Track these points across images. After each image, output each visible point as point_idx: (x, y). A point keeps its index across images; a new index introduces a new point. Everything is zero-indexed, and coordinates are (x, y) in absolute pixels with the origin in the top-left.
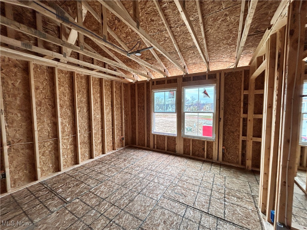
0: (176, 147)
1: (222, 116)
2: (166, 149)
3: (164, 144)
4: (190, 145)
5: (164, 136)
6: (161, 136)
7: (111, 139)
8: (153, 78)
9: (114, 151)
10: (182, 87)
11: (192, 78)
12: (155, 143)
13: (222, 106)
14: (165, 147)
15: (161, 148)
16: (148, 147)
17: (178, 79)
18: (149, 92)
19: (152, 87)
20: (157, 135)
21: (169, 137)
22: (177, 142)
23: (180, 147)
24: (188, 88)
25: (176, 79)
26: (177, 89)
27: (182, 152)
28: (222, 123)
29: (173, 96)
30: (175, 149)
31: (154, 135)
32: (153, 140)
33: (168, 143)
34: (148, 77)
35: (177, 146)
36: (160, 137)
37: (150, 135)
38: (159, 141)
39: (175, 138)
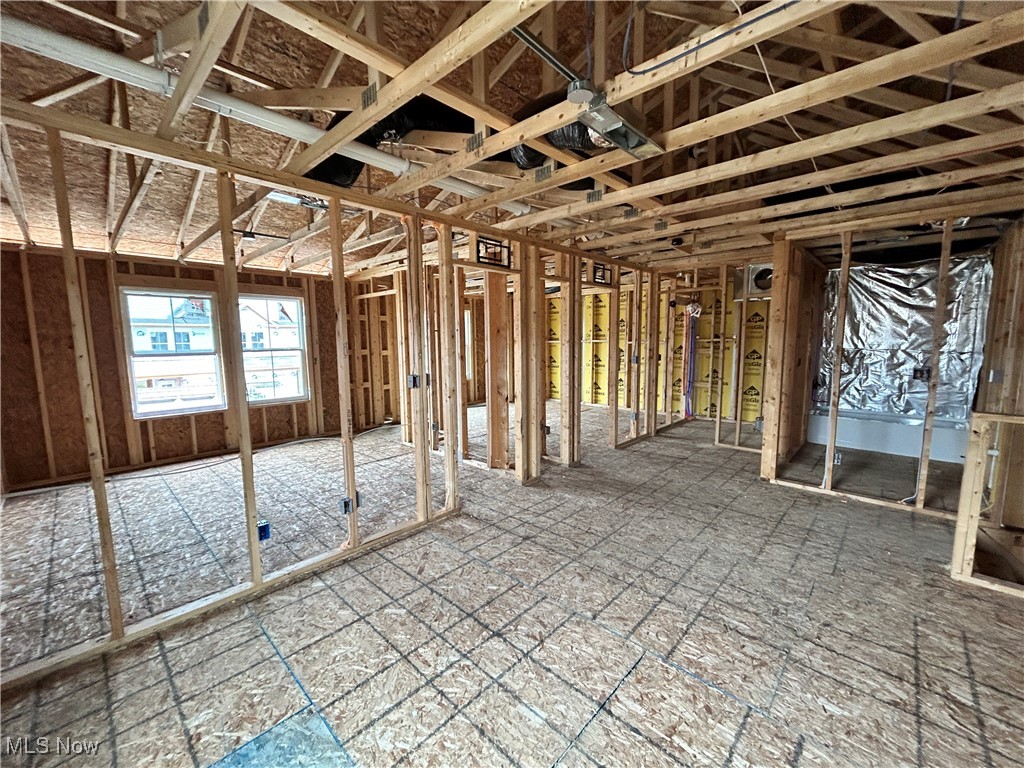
0: (227, 436)
1: (317, 355)
2: (195, 449)
4: (263, 419)
11: (253, 278)
12: (152, 444)
13: (316, 337)
14: (192, 446)
15: (171, 454)
20: (154, 421)
21: (201, 418)
22: (227, 423)
28: (318, 366)
30: (224, 439)
31: (144, 424)
32: (138, 437)
33: (199, 432)
35: (228, 432)
37: (125, 424)
38: (163, 437)
39: (220, 415)
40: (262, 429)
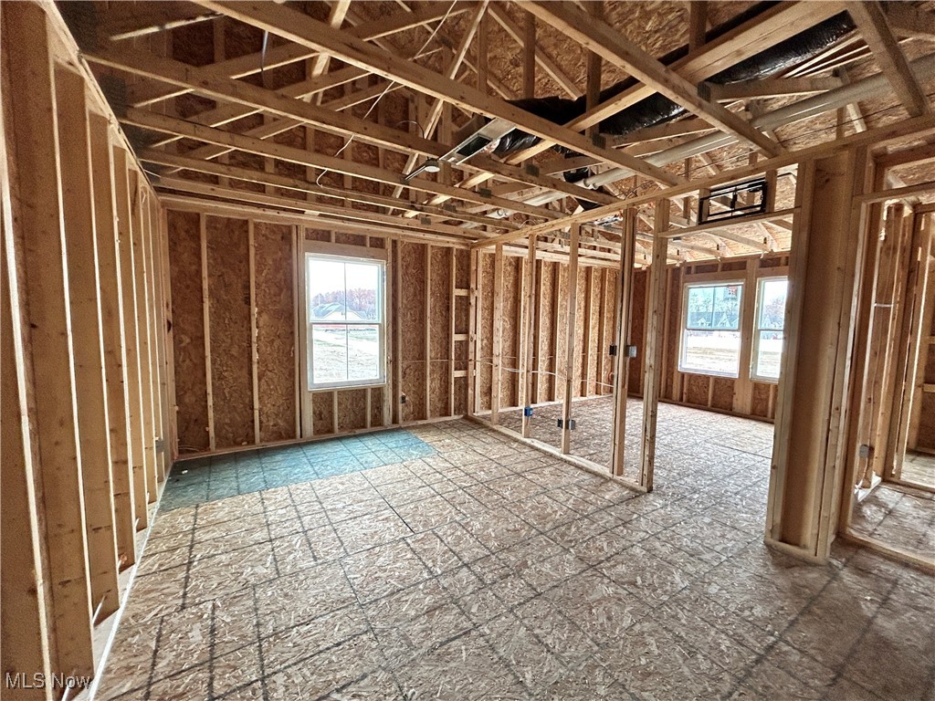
0: (734, 401)
2: (709, 403)
3: (706, 393)
4: (768, 397)
5: (707, 378)
6: (700, 376)
7: (595, 374)
8: (688, 260)
9: (598, 396)
10: (758, 279)
12: (685, 391)
14: (707, 401)
15: (697, 402)
16: (665, 397)
17: (749, 261)
18: (678, 286)
19: (684, 277)
20: (691, 376)
21: (718, 380)
22: (736, 390)
23: (743, 399)
24: (768, 280)
25: (745, 262)
26: (746, 283)
27: (748, 410)
29: (734, 296)
30: (731, 403)
31: (683, 375)
32: (679, 384)
33: (714, 391)
34: (678, 260)
35: (735, 397)
36: (699, 380)
37: (673, 373)
38: (694, 388)
39: (732, 381)
40: (767, 405)
